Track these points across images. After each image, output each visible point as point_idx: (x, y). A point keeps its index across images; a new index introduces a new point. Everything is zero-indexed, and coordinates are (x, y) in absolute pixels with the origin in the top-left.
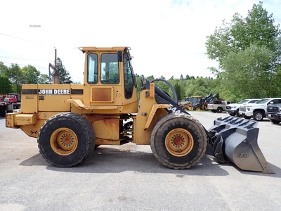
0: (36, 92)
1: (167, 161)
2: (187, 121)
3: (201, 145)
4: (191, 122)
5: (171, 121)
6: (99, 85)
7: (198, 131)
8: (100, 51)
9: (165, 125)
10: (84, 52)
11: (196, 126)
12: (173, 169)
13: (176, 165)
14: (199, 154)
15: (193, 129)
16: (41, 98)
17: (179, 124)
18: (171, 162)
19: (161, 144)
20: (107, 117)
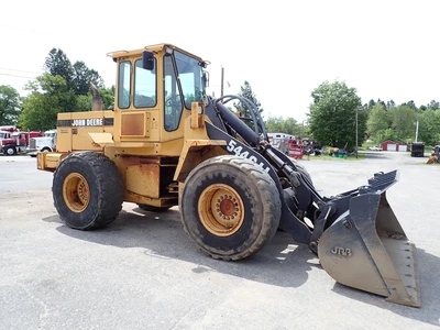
0: (69, 123)
1: (200, 241)
2: (233, 172)
3: (256, 219)
4: (239, 174)
5: (207, 170)
6: (132, 111)
7: (252, 192)
8: (134, 56)
9: (198, 175)
10: (115, 60)
11: (248, 181)
12: (211, 256)
13: (214, 250)
14: (252, 236)
15: (243, 187)
16: (75, 132)
17: (220, 175)
18: (206, 243)
19: (192, 209)
20: (144, 160)
